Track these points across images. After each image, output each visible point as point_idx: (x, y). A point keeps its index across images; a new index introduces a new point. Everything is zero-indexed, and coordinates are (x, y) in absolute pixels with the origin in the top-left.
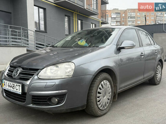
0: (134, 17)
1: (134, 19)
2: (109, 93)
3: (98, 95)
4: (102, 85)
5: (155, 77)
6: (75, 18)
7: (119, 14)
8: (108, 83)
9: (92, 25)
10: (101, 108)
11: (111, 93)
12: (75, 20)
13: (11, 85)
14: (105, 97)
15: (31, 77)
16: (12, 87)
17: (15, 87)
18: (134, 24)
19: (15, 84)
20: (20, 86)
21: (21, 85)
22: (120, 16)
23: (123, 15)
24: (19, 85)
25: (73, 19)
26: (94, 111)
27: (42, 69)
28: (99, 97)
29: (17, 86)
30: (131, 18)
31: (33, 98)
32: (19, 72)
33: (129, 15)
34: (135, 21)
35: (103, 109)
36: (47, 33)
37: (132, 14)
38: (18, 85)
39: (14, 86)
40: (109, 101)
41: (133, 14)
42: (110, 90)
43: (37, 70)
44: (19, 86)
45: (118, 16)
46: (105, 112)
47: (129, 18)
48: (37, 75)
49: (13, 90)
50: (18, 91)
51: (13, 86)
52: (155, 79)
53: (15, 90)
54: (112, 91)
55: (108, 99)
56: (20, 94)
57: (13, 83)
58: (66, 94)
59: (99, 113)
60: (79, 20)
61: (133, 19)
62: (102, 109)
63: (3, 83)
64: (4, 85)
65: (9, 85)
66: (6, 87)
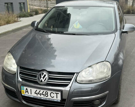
15: (69, 83)
17: (49, 94)
19: (49, 92)
20: (58, 94)
21: (60, 93)
24: (55, 93)
29: (52, 93)
31: (74, 104)
39: (47, 94)
48: (76, 80)
49: (45, 97)
50: (55, 98)
53: (49, 97)
56: (59, 101)
57: (45, 91)
63: (24, 90)
64: (26, 92)
65: (36, 93)
66: (31, 95)
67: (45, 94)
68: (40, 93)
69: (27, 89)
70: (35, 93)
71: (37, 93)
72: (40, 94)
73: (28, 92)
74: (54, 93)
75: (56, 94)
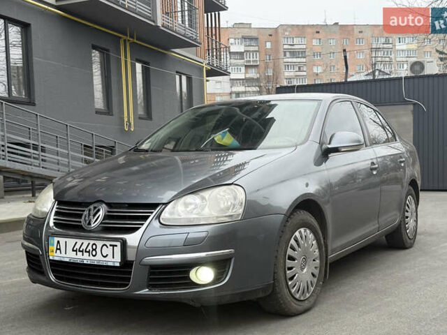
0: (302, 53)
1: (304, 60)
2: (314, 260)
3: (289, 263)
4: (296, 240)
5: (402, 226)
6: (125, 58)
7: (253, 43)
8: (311, 236)
9: (177, 77)
10: (297, 296)
11: (318, 261)
12: (126, 62)
13: (84, 247)
14: (305, 270)
15: (142, 224)
16: (89, 252)
17: (98, 250)
18: (304, 73)
19: (99, 244)
20: (116, 246)
21: (118, 244)
22: (256, 48)
23: (269, 45)
24: (111, 245)
25: (119, 61)
26: (282, 302)
27: (166, 204)
28: (290, 269)
29: (105, 247)
30: (294, 54)
31: (151, 274)
32: (101, 213)
33: (285, 44)
34: (305, 64)
35: (302, 299)
36: (34, 104)
37: (296, 41)
38: (108, 243)
39: (95, 250)
40: (315, 280)
41: (299, 44)
42: (317, 253)
43: (154, 206)
44: (113, 246)
45: (251, 49)
46: (306, 304)
47: (288, 54)
48: (158, 217)
49: (91, 257)
50: (109, 258)
51: (90, 248)
52: (403, 231)
53: (99, 257)
54: (320, 254)
55: (313, 275)
56: (118, 265)
57: (92, 242)
58: (231, 259)
59: (295, 306)
60: (139, 61)
61: (299, 60)
62: (300, 297)
63: (53, 245)
64: (57, 249)
65: (75, 249)
66: (65, 256)
67: (91, 250)
68: (81, 249)
69: (58, 242)
70: (73, 250)
71: (76, 251)
72: (82, 251)
73: (60, 249)
74: (108, 246)
75: (112, 247)
